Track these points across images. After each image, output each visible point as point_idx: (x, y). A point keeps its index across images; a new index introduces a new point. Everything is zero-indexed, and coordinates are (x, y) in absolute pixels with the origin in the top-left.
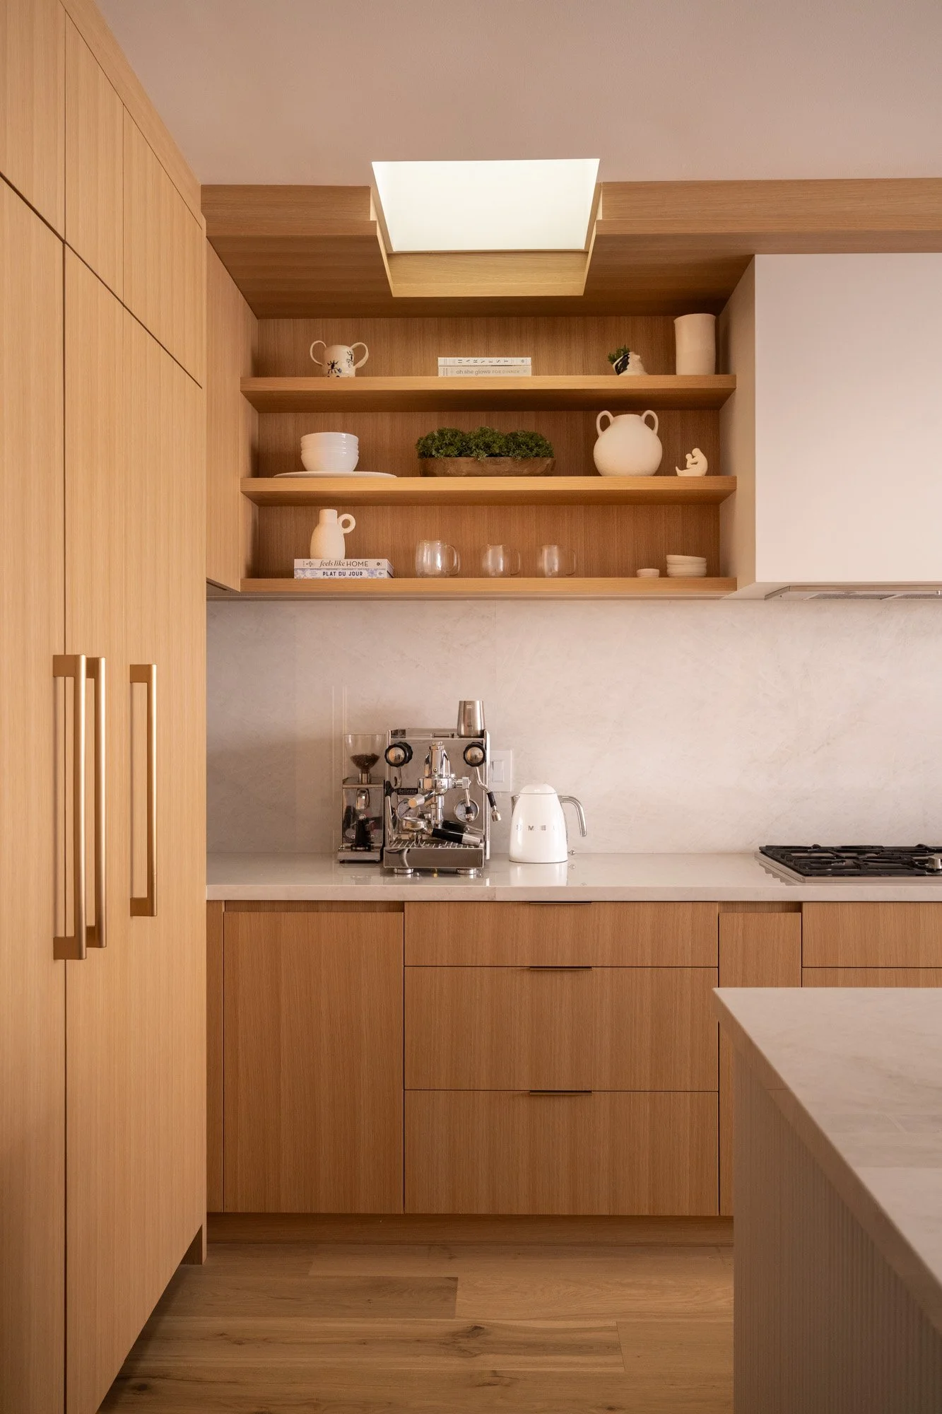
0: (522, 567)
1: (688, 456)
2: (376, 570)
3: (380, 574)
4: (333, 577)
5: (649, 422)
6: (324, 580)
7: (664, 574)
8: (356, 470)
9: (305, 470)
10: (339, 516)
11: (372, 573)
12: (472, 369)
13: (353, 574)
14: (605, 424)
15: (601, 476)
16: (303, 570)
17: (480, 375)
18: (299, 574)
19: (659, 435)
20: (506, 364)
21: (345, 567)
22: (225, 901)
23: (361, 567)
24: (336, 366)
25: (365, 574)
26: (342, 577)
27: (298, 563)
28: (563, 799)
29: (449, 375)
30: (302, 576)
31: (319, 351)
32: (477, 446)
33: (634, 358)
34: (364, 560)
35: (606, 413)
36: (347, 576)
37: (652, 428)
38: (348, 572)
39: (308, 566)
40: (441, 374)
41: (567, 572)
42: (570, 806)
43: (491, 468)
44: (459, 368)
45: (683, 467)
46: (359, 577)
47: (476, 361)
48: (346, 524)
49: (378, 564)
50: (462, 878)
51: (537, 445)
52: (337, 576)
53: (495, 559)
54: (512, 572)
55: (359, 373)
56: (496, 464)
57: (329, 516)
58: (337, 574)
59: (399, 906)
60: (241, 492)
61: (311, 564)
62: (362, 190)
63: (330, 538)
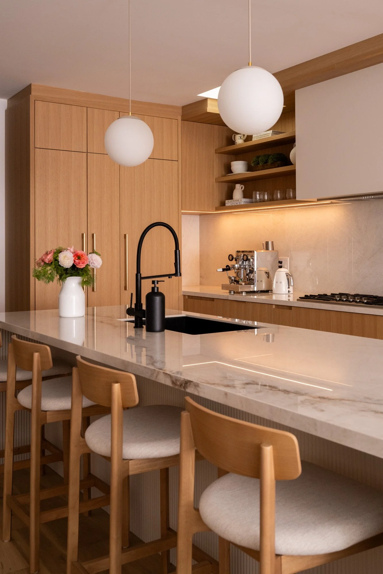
6: (230, 206)
8: (247, 171)
9: (233, 173)
10: (240, 186)
17: (261, 138)
18: (226, 205)
20: (267, 133)
22: (188, 296)
23: (238, 201)
24: (236, 141)
27: (227, 202)
28: (287, 274)
29: (255, 140)
32: (261, 161)
38: (235, 203)
40: (253, 140)
43: (265, 167)
44: (257, 137)
48: (242, 188)
56: (266, 165)
57: (238, 186)
58: (233, 204)
60: (216, 182)
61: (229, 201)
62: (205, 100)
63: (238, 192)
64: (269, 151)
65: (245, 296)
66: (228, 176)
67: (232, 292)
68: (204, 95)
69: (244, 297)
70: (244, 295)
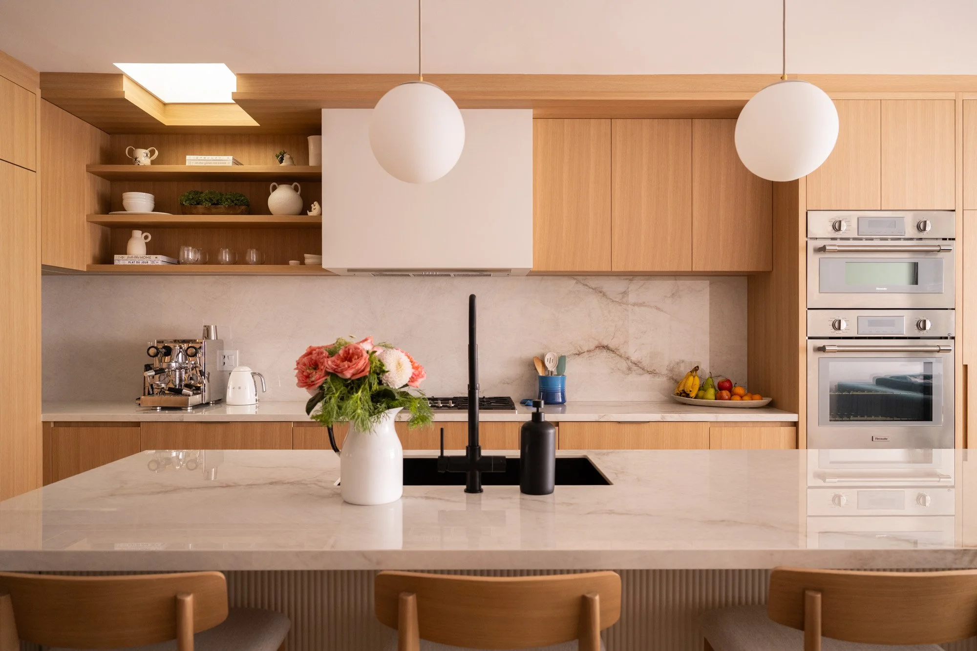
0: (239, 259)
1: (312, 205)
2: (155, 260)
3: (157, 262)
4: (134, 264)
5: (296, 189)
6: (129, 265)
7: (302, 263)
8: (154, 211)
9: (125, 210)
10: (142, 233)
11: (153, 262)
12: (203, 161)
13: (143, 262)
14: (274, 188)
15: (272, 214)
16: (118, 260)
17: (206, 165)
18: (116, 263)
19: (301, 195)
20: (220, 159)
21: (139, 259)
22: (54, 422)
23: (147, 259)
24: (137, 159)
25: (150, 263)
26: (138, 264)
27: (116, 257)
28: (253, 374)
29: (191, 165)
30: (118, 264)
31: (131, 152)
32: (206, 200)
33: (286, 157)
34: (149, 256)
35: (274, 183)
36: (140, 263)
37: (297, 191)
38: (141, 262)
39: (121, 259)
40: (187, 164)
41: (261, 262)
42: (257, 378)
43: (214, 210)
44: (196, 161)
45: (310, 211)
46: (147, 264)
47: (205, 158)
48: (146, 237)
49: (156, 258)
50: (184, 411)
51: (236, 200)
52: (135, 263)
53: (226, 256)
54: (234, 262)
55: (153, 162)
56: (217, 208)
57: (137, 234)
58: (135, 262)
59: (137, 424)
60: (87, 221)
61: (122, 257)
62: (119, 76)
63: (138, 244)
64: (198, 186)
65: (192, 413)
66: (116, 214)
67: (158, 408)
68: (123, 67)
69: (190, 415)
70: (189, 411)
